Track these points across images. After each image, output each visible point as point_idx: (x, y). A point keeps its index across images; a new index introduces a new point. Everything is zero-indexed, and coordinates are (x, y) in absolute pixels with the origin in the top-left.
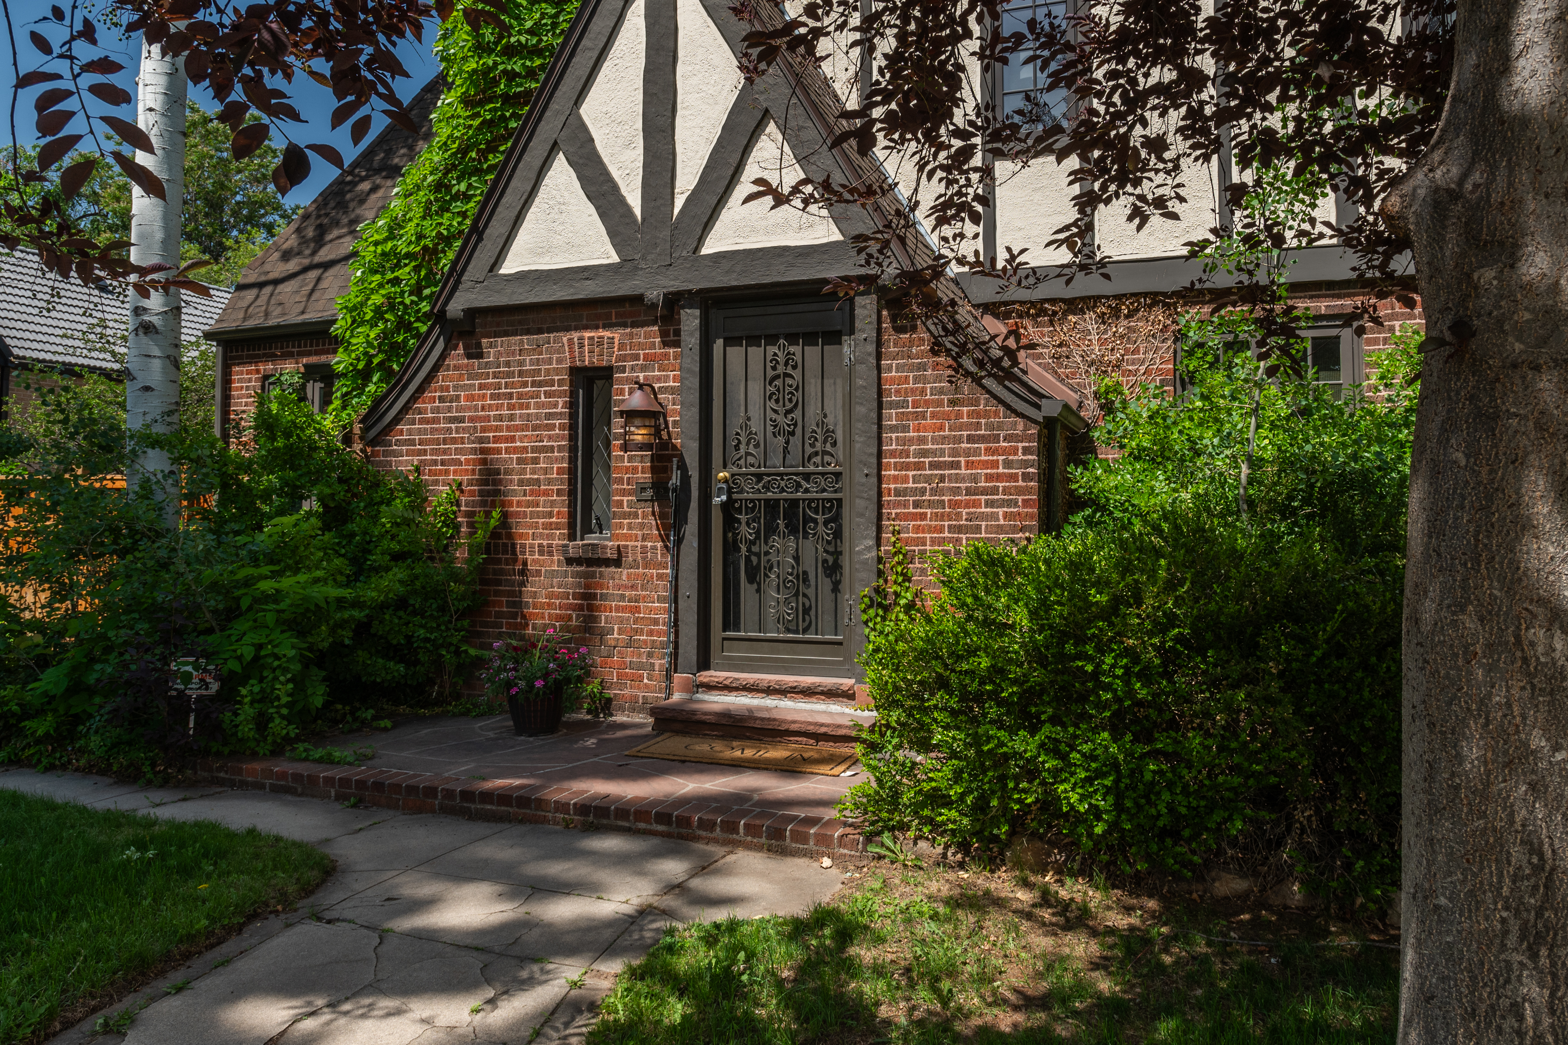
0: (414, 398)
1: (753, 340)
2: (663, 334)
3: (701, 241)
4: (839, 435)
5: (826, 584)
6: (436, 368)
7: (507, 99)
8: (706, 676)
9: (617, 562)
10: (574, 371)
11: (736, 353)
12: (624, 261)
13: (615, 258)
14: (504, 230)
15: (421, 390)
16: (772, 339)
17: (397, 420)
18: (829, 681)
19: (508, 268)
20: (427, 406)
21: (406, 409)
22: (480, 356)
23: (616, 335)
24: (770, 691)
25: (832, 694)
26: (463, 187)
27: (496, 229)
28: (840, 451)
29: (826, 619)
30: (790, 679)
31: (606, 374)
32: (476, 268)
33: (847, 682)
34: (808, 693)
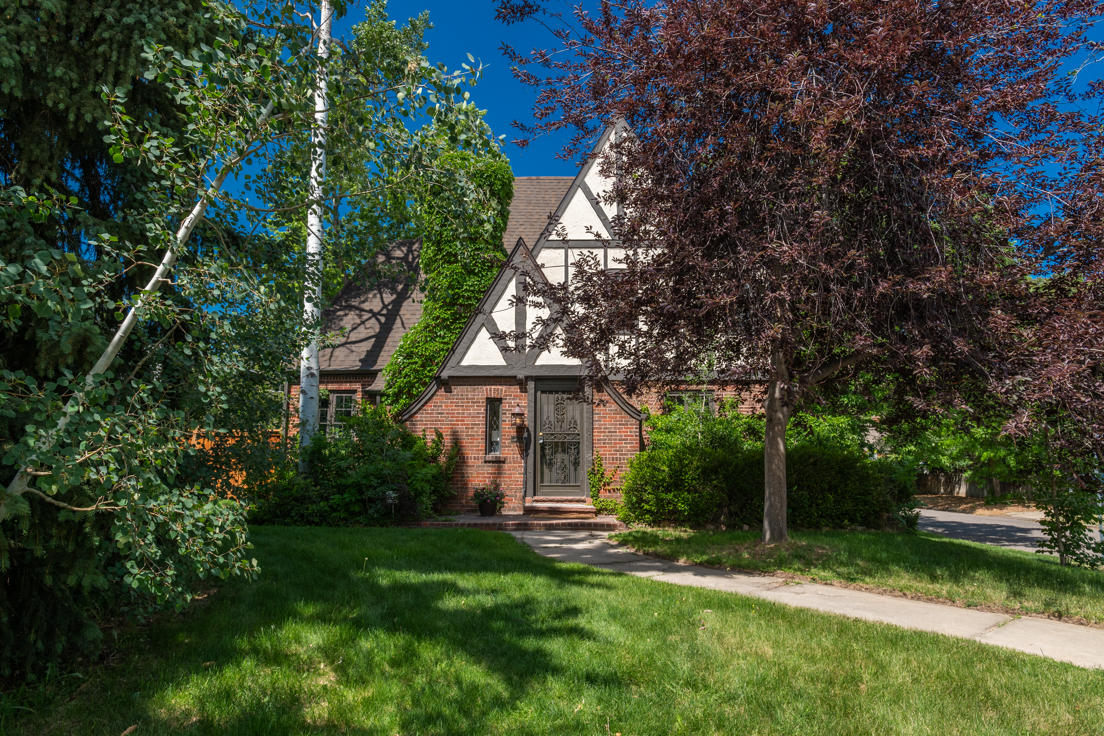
0: (423, 406)
1: (551, 392)
2: (521, 389)
3: (535, 361)
4: (578, 422)
5: (572, 468)
6: (433, 395)
7: (461, 305)
8: (536, 498)
9: (504, 462)
10: (487, 399)
11: (544, 396)
12: (508, 365)
13: (505, 364)
14: (463, 351)
15: (426, 403)
16: (557, 392)
17: (416, 413)
18: (577, 498)
19: (465, 363)
20: (428, 408)
21: (420, 409)
22: (451, 392)
23: (504, 388)
24: (558, 501)
25: (578, 501)
26: (442, 333)
27: (459, 350)
28: (578, 427)
29: (572, 479)
30: (565, 498)
31: (500, 400)
32: (452, 362)
33: (583, 498)
34: (571, 501)
